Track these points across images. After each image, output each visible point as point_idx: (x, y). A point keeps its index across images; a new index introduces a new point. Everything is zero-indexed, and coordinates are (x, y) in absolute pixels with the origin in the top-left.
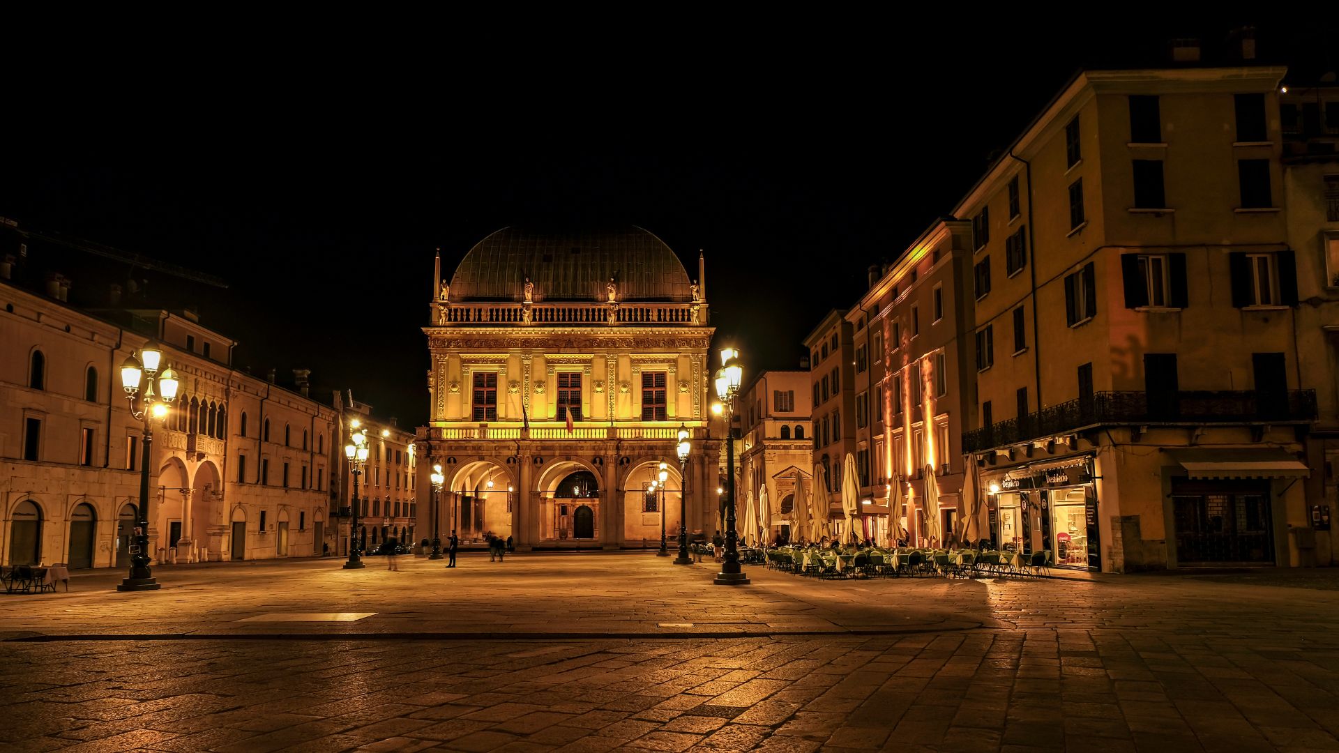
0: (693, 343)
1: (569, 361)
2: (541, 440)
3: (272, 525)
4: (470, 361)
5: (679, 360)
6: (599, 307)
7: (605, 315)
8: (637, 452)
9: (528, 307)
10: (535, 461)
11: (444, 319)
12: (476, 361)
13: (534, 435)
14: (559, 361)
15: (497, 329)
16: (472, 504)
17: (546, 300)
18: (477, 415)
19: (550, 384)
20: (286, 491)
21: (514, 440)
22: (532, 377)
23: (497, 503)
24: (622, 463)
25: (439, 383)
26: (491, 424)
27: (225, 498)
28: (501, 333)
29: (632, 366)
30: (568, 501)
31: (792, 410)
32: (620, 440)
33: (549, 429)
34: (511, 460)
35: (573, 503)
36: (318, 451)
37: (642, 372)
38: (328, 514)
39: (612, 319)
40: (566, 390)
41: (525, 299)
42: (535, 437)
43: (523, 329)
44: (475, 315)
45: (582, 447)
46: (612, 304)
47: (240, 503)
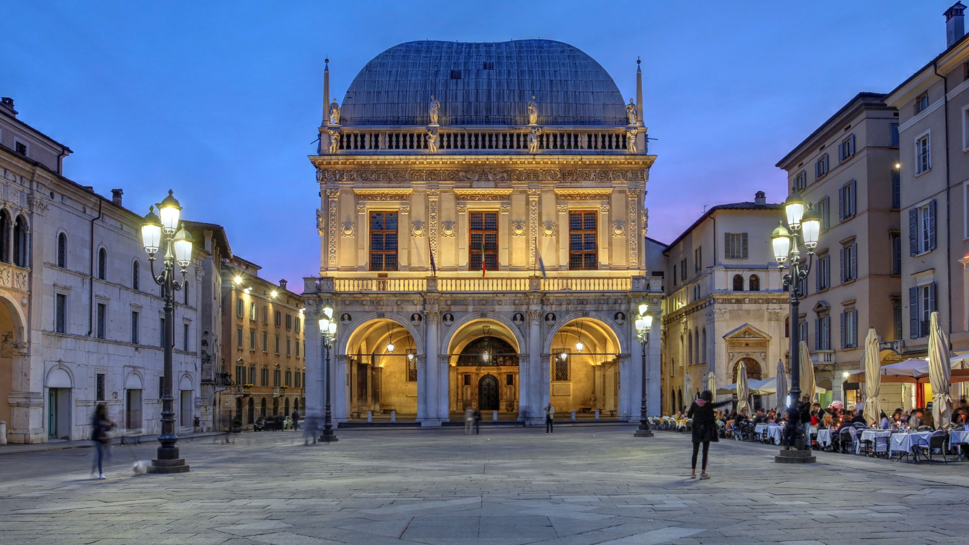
0: (629, 175)
1: (483, 197)
2: (451, 293)
3: (116, 393)
4: (366, 197)
5: (613, 196)
6: (518, 131)
7: (525, 141)
8: (564, 308)
9: (434, 131)
10: (445, 318)
11: (335, 146)
12: (372, 197)
13: (442, 286)
14: (472, 197)
15: (397, 157)
16: (369, 372)
17: (456, 122)
18: (375, 264)
19: (461, 225)
20: (137, 349)
21: (419, 293)
22: (440, 217)
23: (395, 372)
24: (547, 319)
25: (330, 225)
26: (391, 274)
27: (32, 352)
28: (402, 163)
29: (557, 203)
30: (472, 369)
31: (745, 256)
32: (545, 293)
33: (460, 279)
34: (416, 317)
35: (478, 372)
36: (182, 301)
37: (570, 211)
38: (199, 381)
39: (534, 144)
40: (480, 232)
41: (431, 122)
42: (444, 289)
43: (428, 157)
44: (371, 141)
45: (500, 301)
46: (534, 128)
47: (59, 361)
